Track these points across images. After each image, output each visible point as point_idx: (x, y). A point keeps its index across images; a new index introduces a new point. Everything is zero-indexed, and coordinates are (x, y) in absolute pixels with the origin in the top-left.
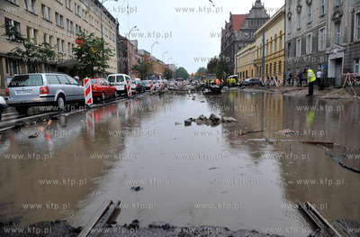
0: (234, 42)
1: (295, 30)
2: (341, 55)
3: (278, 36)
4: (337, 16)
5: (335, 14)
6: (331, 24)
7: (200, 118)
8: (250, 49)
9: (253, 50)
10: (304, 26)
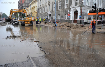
0: (23, 6)
1: (40, 6)
2: (50, 14)
3: (35, 6)
4: (49, 4)
5: (49, 3)
6: (48, 5)
7: (10, 36)
8: (28, 9)
9: (28, 10)
10: (42, 5)
